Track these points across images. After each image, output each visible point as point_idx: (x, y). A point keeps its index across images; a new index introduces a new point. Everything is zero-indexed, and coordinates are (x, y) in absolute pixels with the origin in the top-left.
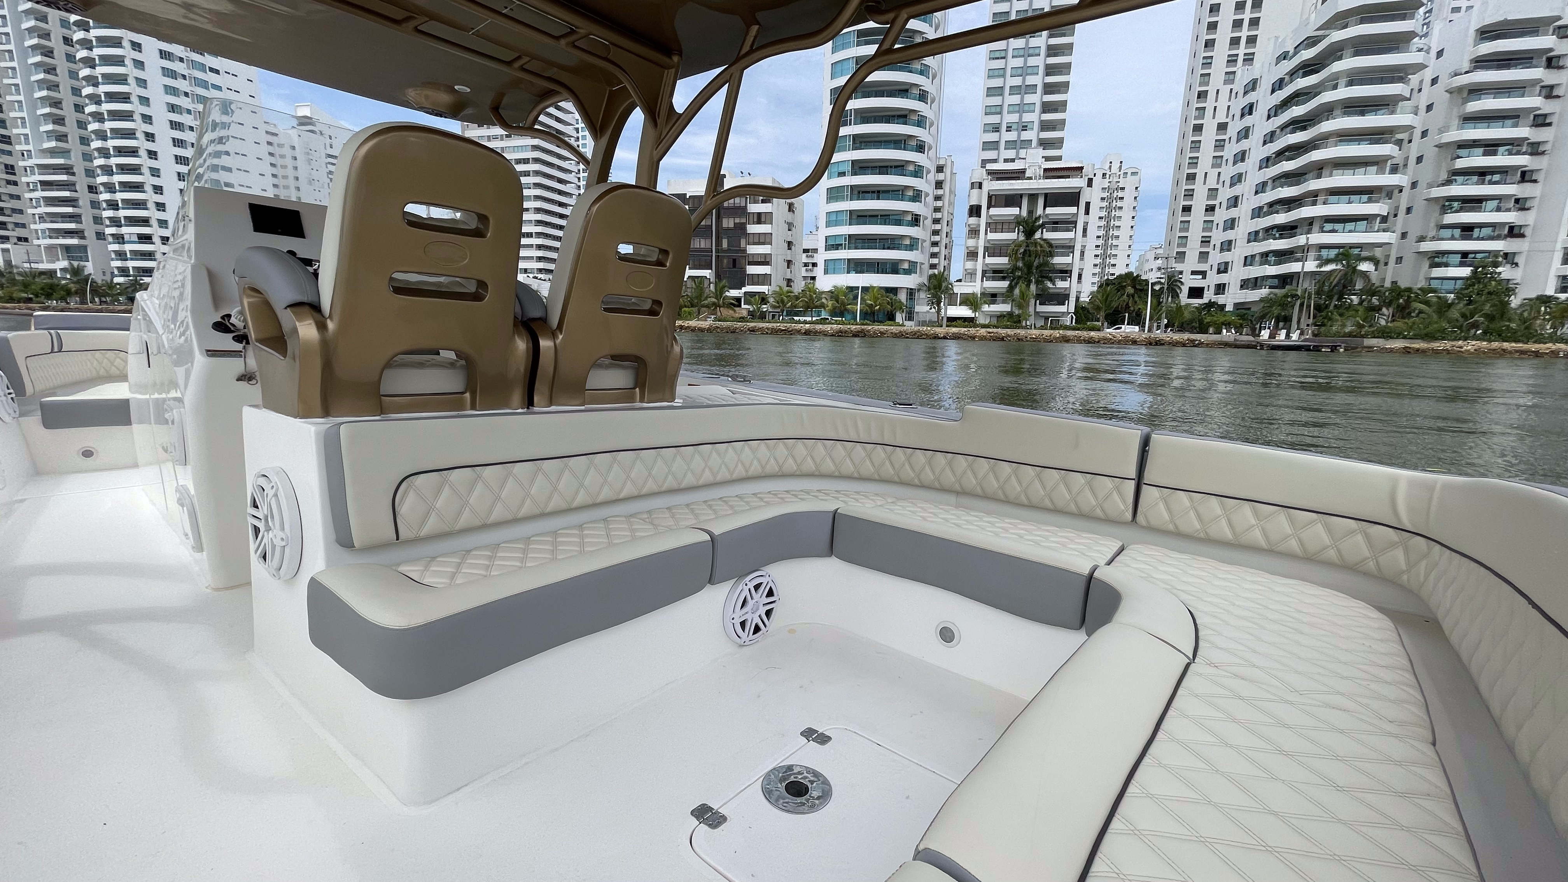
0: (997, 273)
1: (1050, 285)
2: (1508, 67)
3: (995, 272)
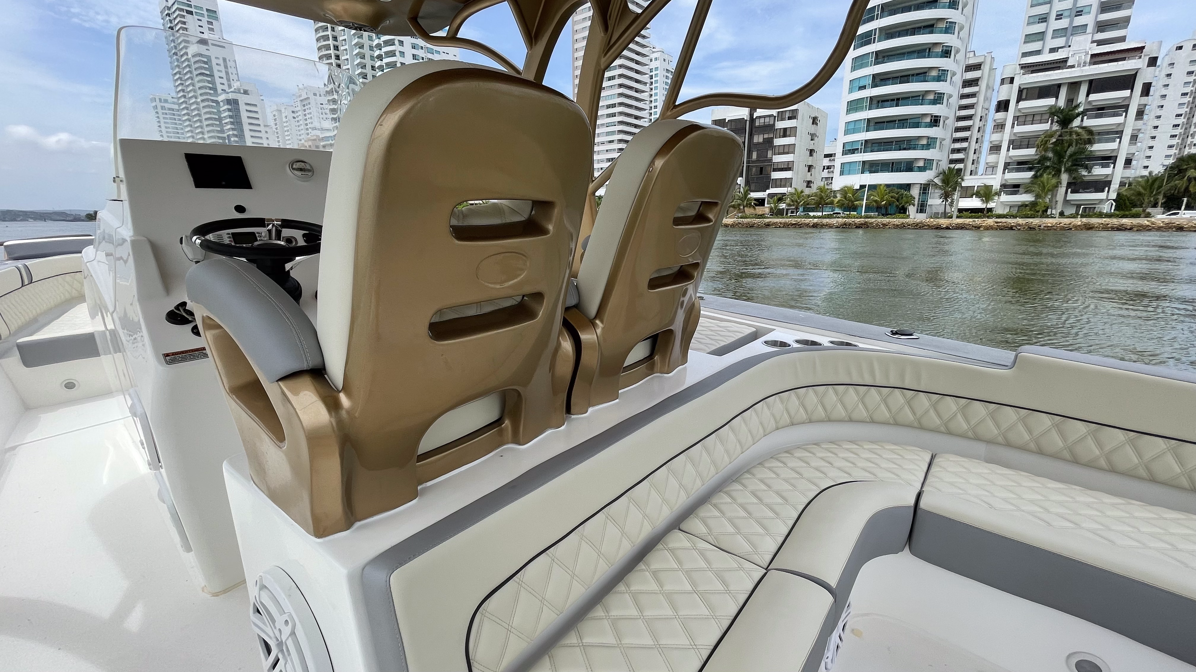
0: (1022, 165)
1: (1084, 173)
3: (1020, 163)
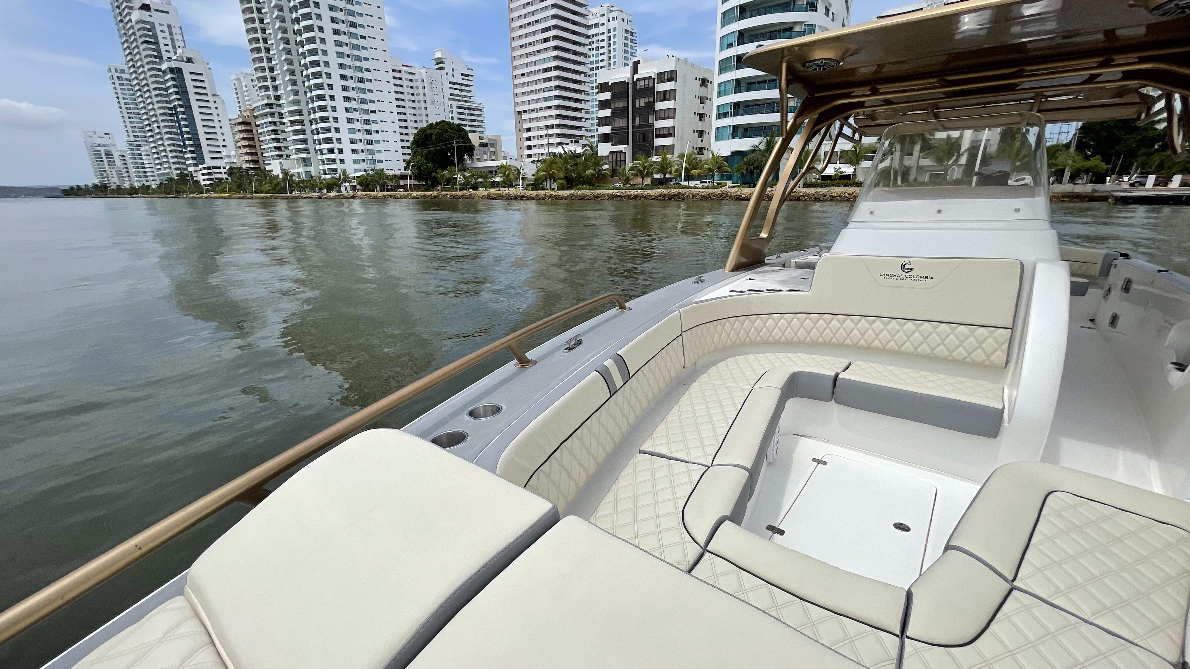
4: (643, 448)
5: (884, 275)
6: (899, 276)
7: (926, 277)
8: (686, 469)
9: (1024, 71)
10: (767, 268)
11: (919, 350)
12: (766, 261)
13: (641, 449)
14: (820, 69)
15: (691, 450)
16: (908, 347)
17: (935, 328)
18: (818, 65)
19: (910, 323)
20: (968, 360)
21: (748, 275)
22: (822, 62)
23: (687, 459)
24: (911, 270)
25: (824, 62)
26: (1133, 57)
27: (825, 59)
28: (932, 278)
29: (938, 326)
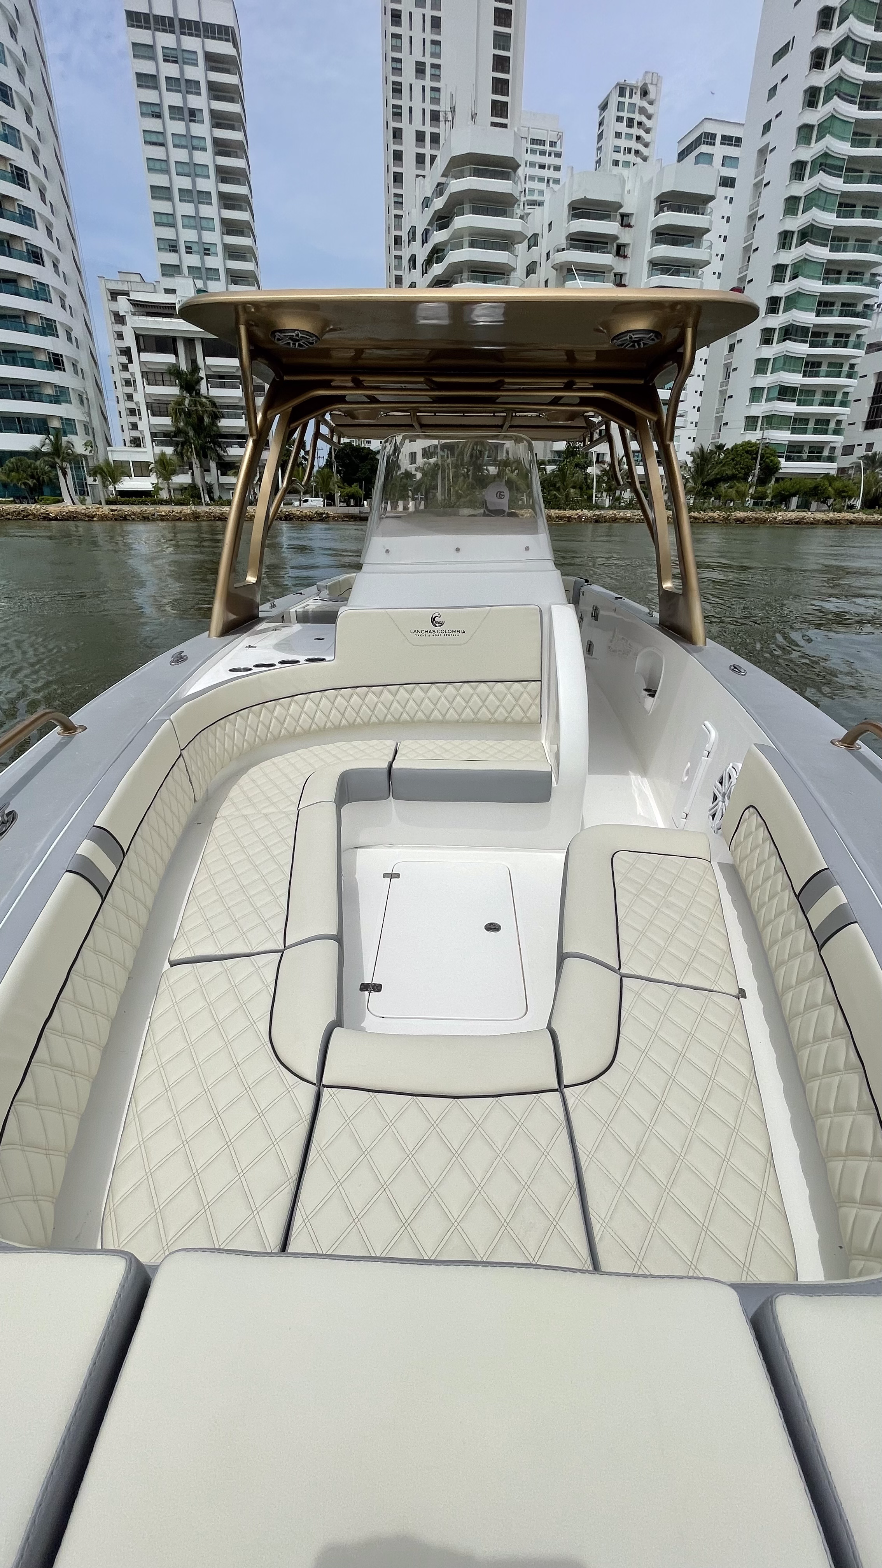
2: (591, 249)
4: (175, 957)
5: (415, 632)
6: (430, 632)
7: (458, 631)
8: (252, 969)
9: (502, 383)
10: (263, 626)
11: (463, 717)
12: (261, 615)
13: (172, 959)
14: (294, 344)
15: (248, 934)
16: (452, 715)
17: (475, 689)
18: (291, 338)
19: (450, 686)
20: (509, 720)
21: (245, 639)
22: (297, 335)
23: (247, 951)
24: (442, 624)
25: (300, 335)
26: (587, 383)
27: (302, 331)
28: (464, 632)
29: (477, 686)
